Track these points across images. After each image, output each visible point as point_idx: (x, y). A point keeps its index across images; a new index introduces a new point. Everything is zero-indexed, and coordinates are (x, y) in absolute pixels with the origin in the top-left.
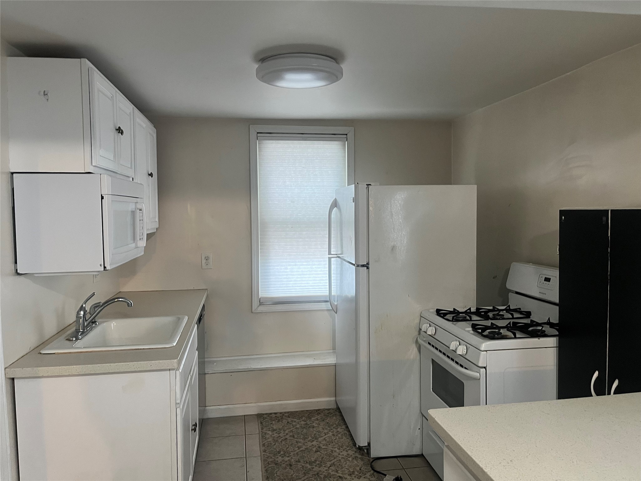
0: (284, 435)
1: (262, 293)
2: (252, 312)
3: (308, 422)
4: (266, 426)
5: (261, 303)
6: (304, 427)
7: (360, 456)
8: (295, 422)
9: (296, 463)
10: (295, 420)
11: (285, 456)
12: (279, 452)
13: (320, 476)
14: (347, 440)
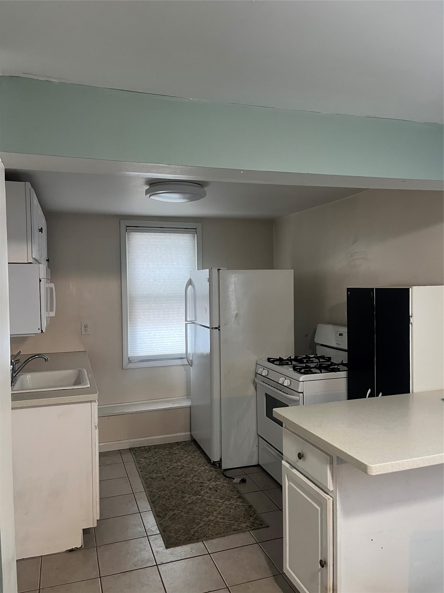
0: (154, 460)
1: (130, 354)
2: (123, 369)
3: (171, 450)
4: (138, 456)
5: (130, 361)
6: (169, 454)
7: (214, 469)
8: (161, 451)
9: (168, 477)
10: (161, 450)
11: (158, 473)
12: (153, 471)
13: (187, 483)
14: (203, 460)
